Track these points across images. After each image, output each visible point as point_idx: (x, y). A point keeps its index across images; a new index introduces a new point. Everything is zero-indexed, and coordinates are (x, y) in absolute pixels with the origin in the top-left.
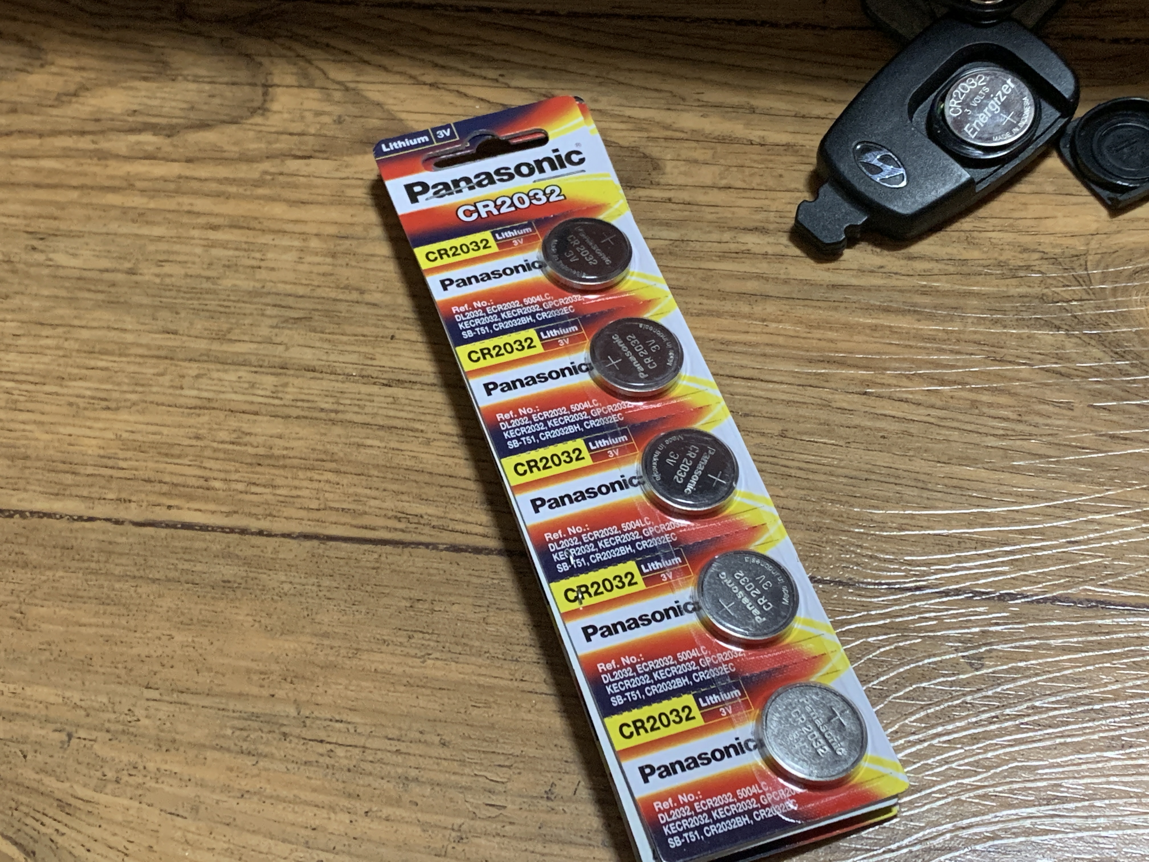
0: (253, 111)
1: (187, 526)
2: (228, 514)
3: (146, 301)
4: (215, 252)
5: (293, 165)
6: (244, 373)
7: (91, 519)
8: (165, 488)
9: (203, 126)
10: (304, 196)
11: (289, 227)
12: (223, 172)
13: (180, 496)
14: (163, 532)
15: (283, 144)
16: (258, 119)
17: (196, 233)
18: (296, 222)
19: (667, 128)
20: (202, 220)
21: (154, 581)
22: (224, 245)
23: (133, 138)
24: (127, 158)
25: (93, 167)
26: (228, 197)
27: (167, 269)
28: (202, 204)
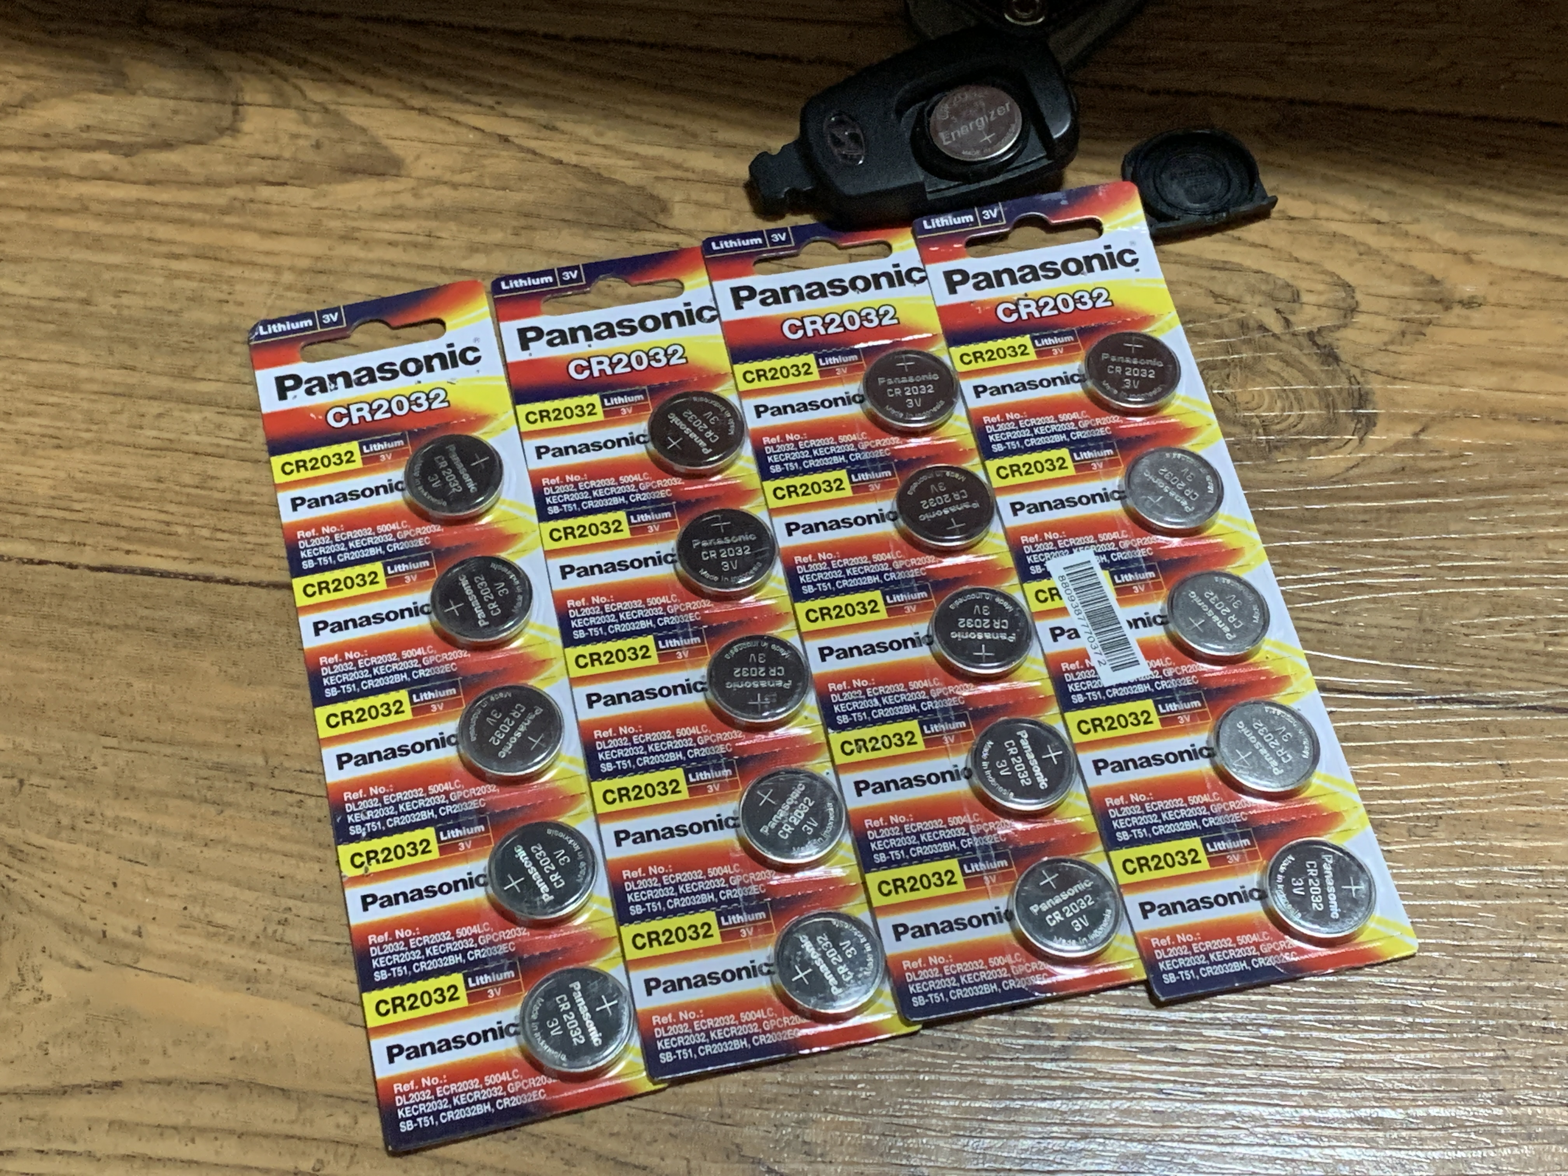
0: (222, 132)
1: (150, 573)
2: (192, 561)
3: (100, 332)
4: (179, 283)
5: (266, 192)
6: (210, 413)
7: (41, 563)
8: (123, 533)
9: (167, 145)
10: (277, 225)
11: (262, 259)
12: (187, 196)
13: (141, 541)
14: (120, 577)
15: (255, 168)
16: (226, 140)
17: (157, 262)
18: (268, 253)
19: (677, 167)
20: (164, 249)
21: (111, 628)
22: (188, 276)
23: (88, 156)
24: (81, 179)
25: (41, 186)
26: (193, 224)
27: (125, 300)
28: (163, 231)
